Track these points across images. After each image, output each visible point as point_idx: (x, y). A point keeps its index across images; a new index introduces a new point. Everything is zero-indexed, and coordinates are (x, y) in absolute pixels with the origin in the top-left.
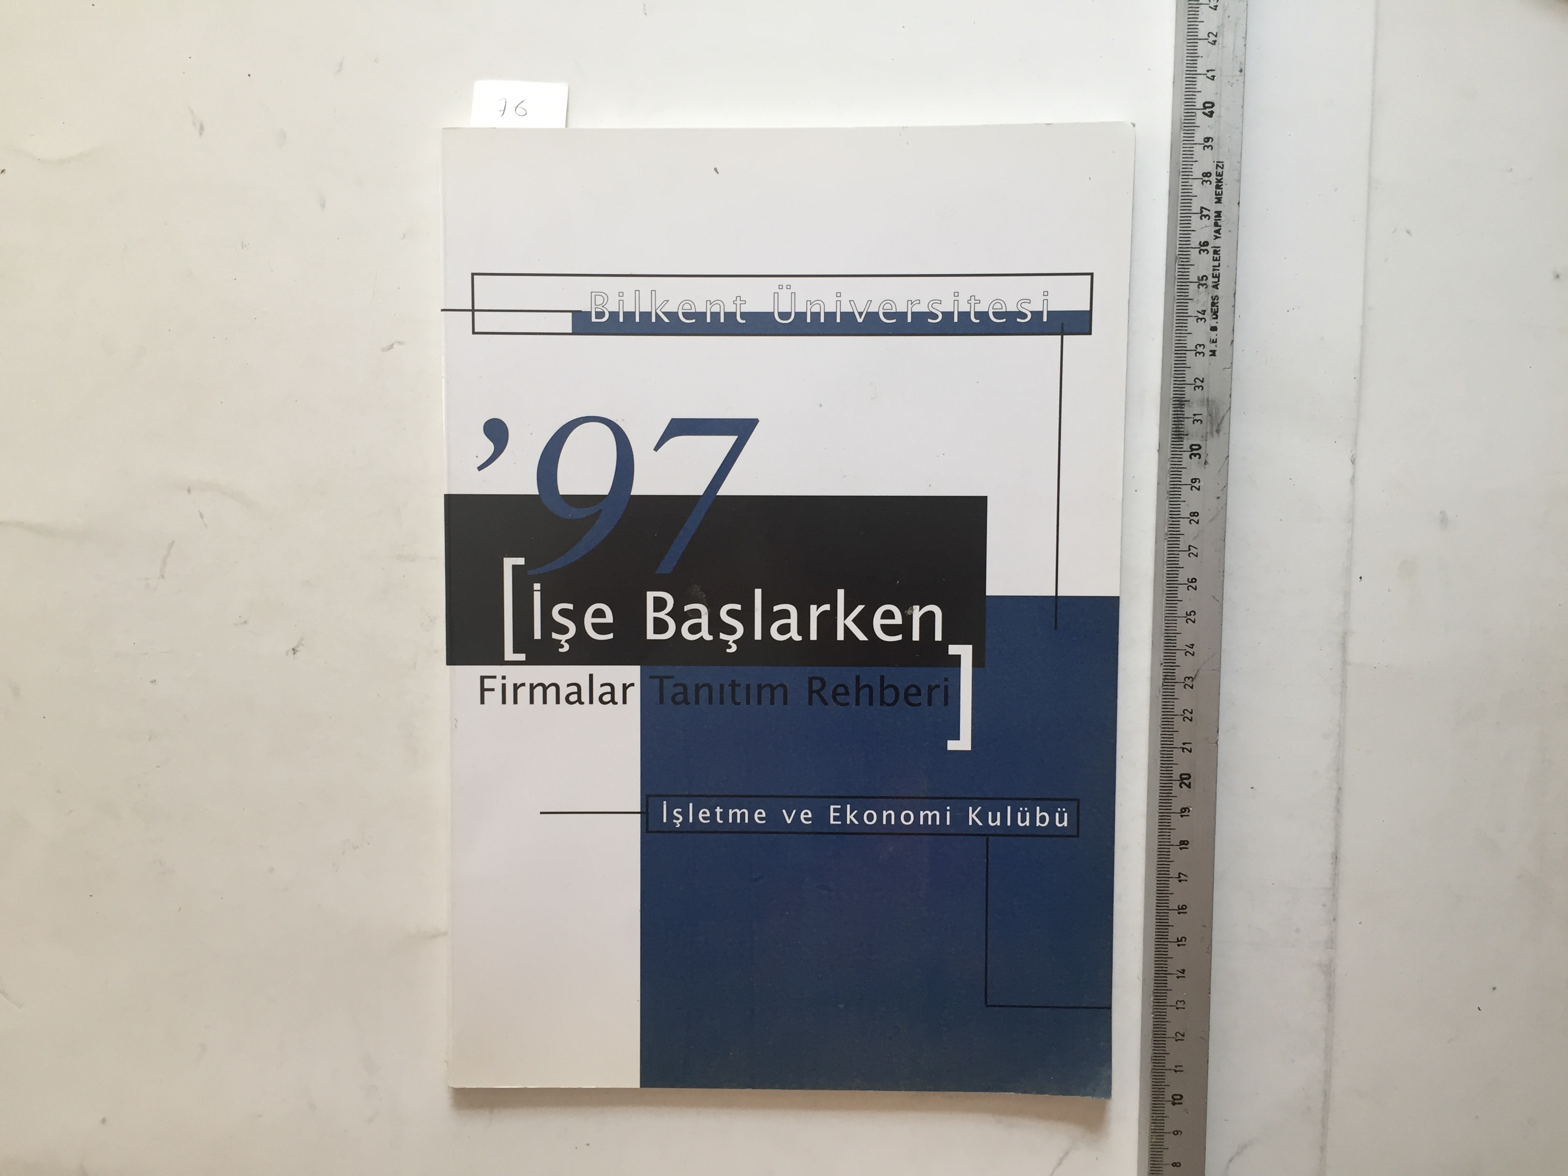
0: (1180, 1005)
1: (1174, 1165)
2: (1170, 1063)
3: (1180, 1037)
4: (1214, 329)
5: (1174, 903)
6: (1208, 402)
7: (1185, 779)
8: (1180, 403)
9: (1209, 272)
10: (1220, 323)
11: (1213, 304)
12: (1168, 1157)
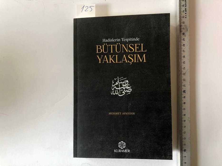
0: (185, 132)
1: (185, 163)
2: (183, 144)
3: (185, 138)
4: (186, 13)
5: (183, 114)
6: (185, 26)
7: (184, 91)
8: (180, 26)
9: (185, 4)
10: (187, 13)
11: (185, 9)
12: (184, 162)
